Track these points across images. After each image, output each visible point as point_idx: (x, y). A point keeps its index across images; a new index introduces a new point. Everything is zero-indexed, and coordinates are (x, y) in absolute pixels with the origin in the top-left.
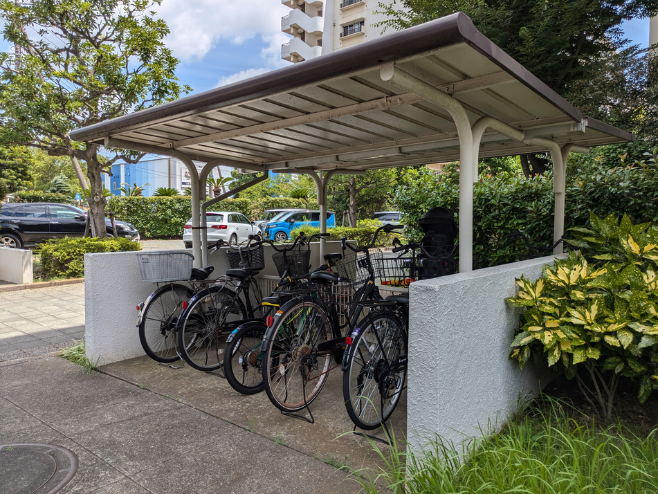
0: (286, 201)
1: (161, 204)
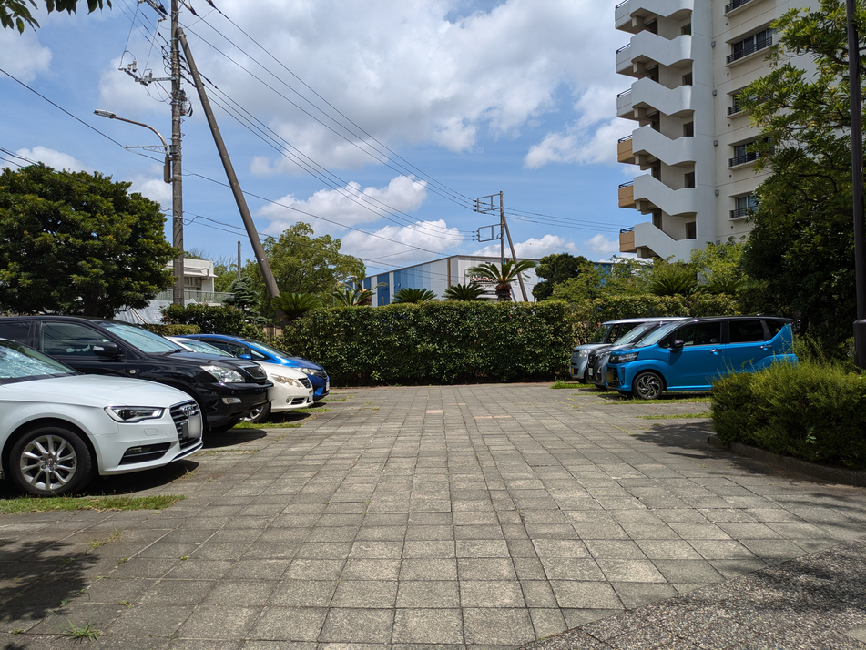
0: (644, 301)
1: (399, 318)
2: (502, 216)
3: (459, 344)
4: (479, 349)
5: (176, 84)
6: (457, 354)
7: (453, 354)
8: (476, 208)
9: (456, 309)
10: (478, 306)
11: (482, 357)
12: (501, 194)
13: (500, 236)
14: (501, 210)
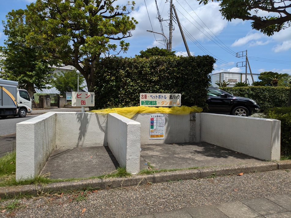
2: (247, 59)
3: (262, 100)
4: (269, 101)
5: (171, 21)
6: (261, 103)
7: (260, 103)
8: (237, 56)
9: (261, 89)
10: (269, 88)
11: (270, 104)
12: (246, 51)
13: (245, 65)
14: (246, 56)
